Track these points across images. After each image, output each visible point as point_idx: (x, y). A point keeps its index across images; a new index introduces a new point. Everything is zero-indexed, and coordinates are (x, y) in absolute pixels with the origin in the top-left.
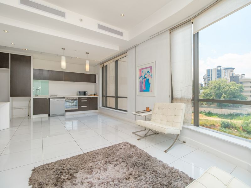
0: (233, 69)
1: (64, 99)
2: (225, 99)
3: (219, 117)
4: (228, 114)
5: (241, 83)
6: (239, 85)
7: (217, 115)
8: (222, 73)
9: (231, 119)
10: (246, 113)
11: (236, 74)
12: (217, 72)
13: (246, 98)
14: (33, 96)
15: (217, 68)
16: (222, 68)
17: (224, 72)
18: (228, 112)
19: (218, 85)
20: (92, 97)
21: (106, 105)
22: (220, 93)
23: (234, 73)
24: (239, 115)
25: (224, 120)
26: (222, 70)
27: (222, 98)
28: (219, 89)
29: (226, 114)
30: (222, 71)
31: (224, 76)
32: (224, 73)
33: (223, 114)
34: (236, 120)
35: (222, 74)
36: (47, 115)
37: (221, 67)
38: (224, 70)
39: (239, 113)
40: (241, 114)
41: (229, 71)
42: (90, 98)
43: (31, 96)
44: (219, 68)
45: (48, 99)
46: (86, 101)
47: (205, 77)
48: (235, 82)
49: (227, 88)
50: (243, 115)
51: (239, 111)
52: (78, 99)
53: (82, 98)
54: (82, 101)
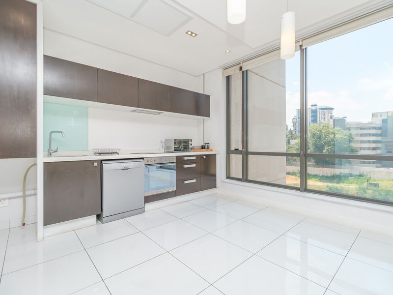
0: (332, 109)
1: (143, 163)
2: (329, 153)
3: (319, 179)
4: (332, 175)
5: (349, 129)
6: (347, 132)
7: (317, 178)
8: (318, 115)
9: (338, 182)
10: (358, 174)
11: (335, 117)
12: (312, 113)
13: (357, 151)
15: (311, 107)
16: (318, 107)
17: (321, 113)
18: (333, 173)
19: (319, 133)
20: (207, 156)
21: (245, 177)
22: (322, 144)
23: (333, 114)
24: (348, 177)
25: (330, 184)
26: (318, 110)
27: (324, 151)
28: (319, 138)
29: (329, 176)
30: (318, 112)
31: (321, 119)
32: (321, 115)
33: (326, 175)
34: (344, 184)
35: (318, 117)
37: (316, 105)
38: (321, 111)
39: (347, 174)
40: (351, 175)
41: (326, 112)
42: (202, 156)
44: (314, 108)
45: (96, 164)
46: (194, 165)
47: (295, 120)
48: (340, 128)
49: (332, 136)
50: (354, 176)
51: (347, 170)
52: (175, 160)
53: (185, 158)
54: (185, 166)
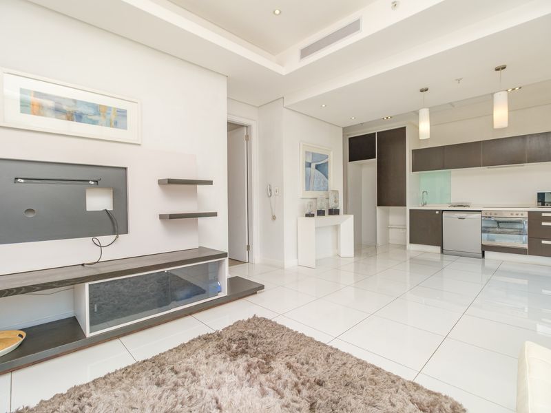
14: (410, 205)
36: (438, 249)
43: (404, 205)
45: (437, 212)
52: (526, 215)
53: (543, 215)
54: (544, 224)
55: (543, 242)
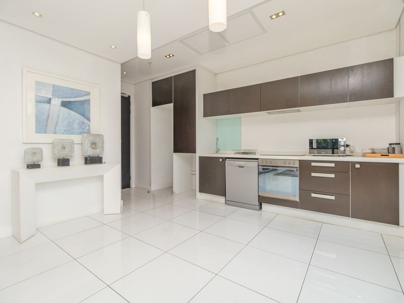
36: (222, 199)
43: (195, 151)
45: (221, 160)
52: (297, 165)
53: (313, 164)
54: (313, 174)
55: (313, 195)
